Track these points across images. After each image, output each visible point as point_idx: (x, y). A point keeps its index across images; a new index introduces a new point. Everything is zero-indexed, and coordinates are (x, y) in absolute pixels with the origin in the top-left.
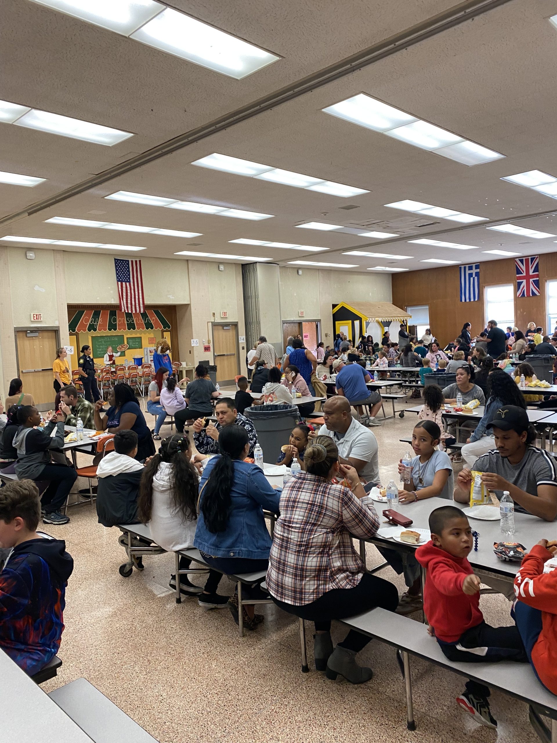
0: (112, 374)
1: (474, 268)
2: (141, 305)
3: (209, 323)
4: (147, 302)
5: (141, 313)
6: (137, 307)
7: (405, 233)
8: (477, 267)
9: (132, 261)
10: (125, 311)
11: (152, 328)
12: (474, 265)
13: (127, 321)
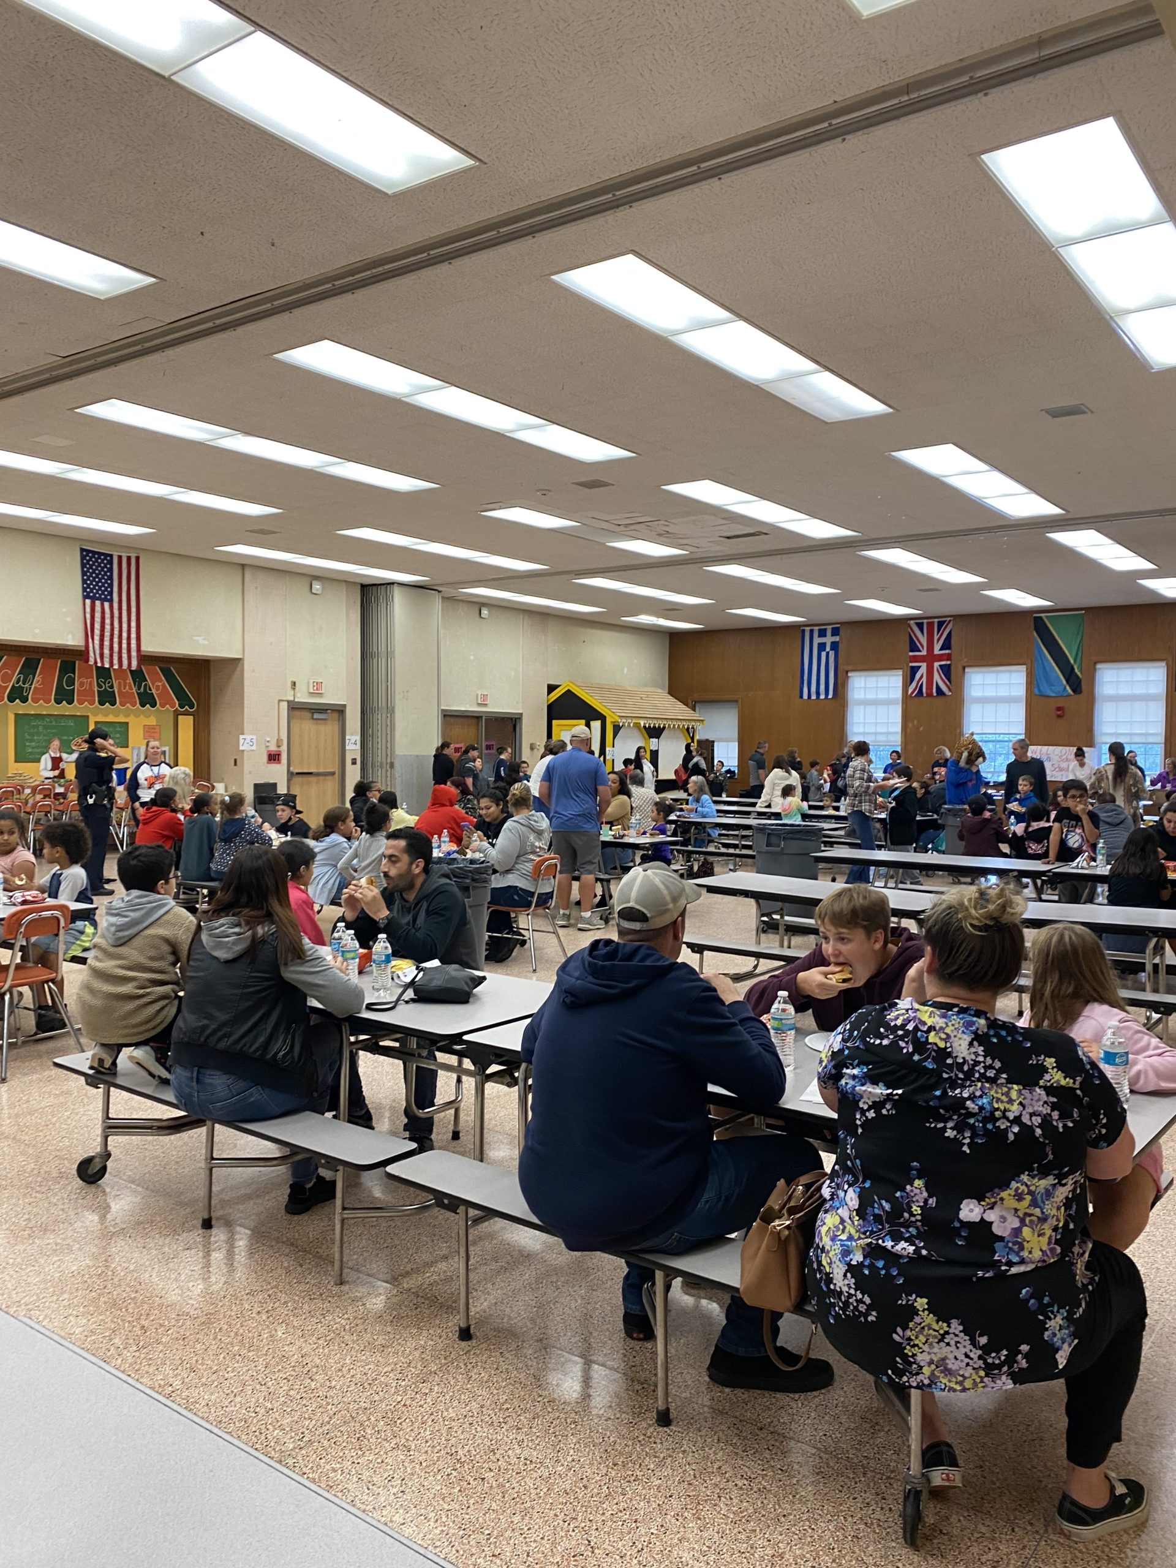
0: (55, 799)
1: (829, 633)
2: (134, 654)
3: (281, 703)
4: (148, 647)
5: (131, 671)
6: (125, 656)
7: (700, 550)
8: (835, 632)
9: (120, 557)
10: (96, 662)
11: (153, 705)
12: (829, 628)
13: (99, 686)
